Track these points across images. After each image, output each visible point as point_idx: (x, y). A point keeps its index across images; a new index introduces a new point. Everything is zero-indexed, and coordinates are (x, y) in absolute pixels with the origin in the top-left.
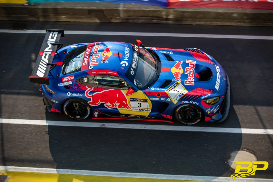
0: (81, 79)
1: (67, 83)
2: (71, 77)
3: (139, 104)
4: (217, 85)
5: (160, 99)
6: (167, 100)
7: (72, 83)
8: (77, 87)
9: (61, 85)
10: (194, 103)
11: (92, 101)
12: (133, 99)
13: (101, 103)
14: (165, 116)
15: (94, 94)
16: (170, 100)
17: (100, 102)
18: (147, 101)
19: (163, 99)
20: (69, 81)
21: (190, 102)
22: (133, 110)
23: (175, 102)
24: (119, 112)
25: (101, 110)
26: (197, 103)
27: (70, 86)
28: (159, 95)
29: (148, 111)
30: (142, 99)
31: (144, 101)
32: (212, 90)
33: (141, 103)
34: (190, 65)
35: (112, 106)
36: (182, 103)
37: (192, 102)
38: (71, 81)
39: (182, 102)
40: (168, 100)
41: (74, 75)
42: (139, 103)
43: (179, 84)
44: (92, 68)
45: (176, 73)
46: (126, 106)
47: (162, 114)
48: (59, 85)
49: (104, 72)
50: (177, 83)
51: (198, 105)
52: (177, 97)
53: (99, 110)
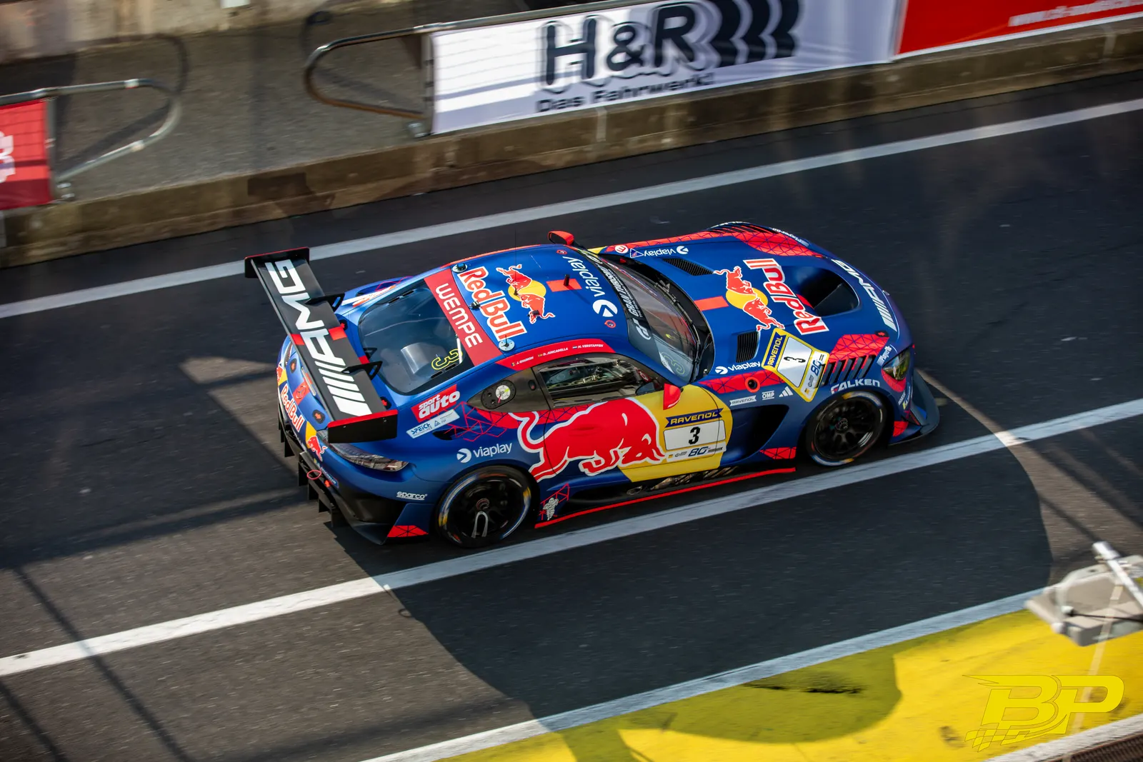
0: (486, 393)
1: (438, 419)
2: (448, 394)
3: (695, 431)
5: (759, 396)
6: (781, 396)
7: (458, 417)
8: (482, 424)
10: (867, 382)
11: (543, 461)
12: (678, 417)
13: (569, 460)
14: (771, 453)
15: (547, 434)
16: (791, 394)
17: (567, 459)
18: (719, 416)
19: (768, 395)
20: (442, 411)
21: (856, 381)
22: (669, 460)
23: (809, 394)
24: (625, 477)
25: (571, 485)
26: (874, 381)
27: (455, 427)
28: (753, 385)
29: (717, 452)
30: (705, 413)
31: (712, 418)
32: (882, 334)
33: (699, 426)
34: (768, 275)
35: (603, 462)
36: (833, 392)
37: (861, 380)
38: (452, 411)
39: (832, 389)
40: (787, 392)
41: (455, 385)
42: (692, 431)
43: (784, 337)
44: (512, 346)
45: (749, 304)
46: (649, 450)
47: (764, 450)
48: (414, 433)
49: (561, 350)
50: (777, 336)
51: (879, 385)
52: (811, 378)
53: (561, 487)
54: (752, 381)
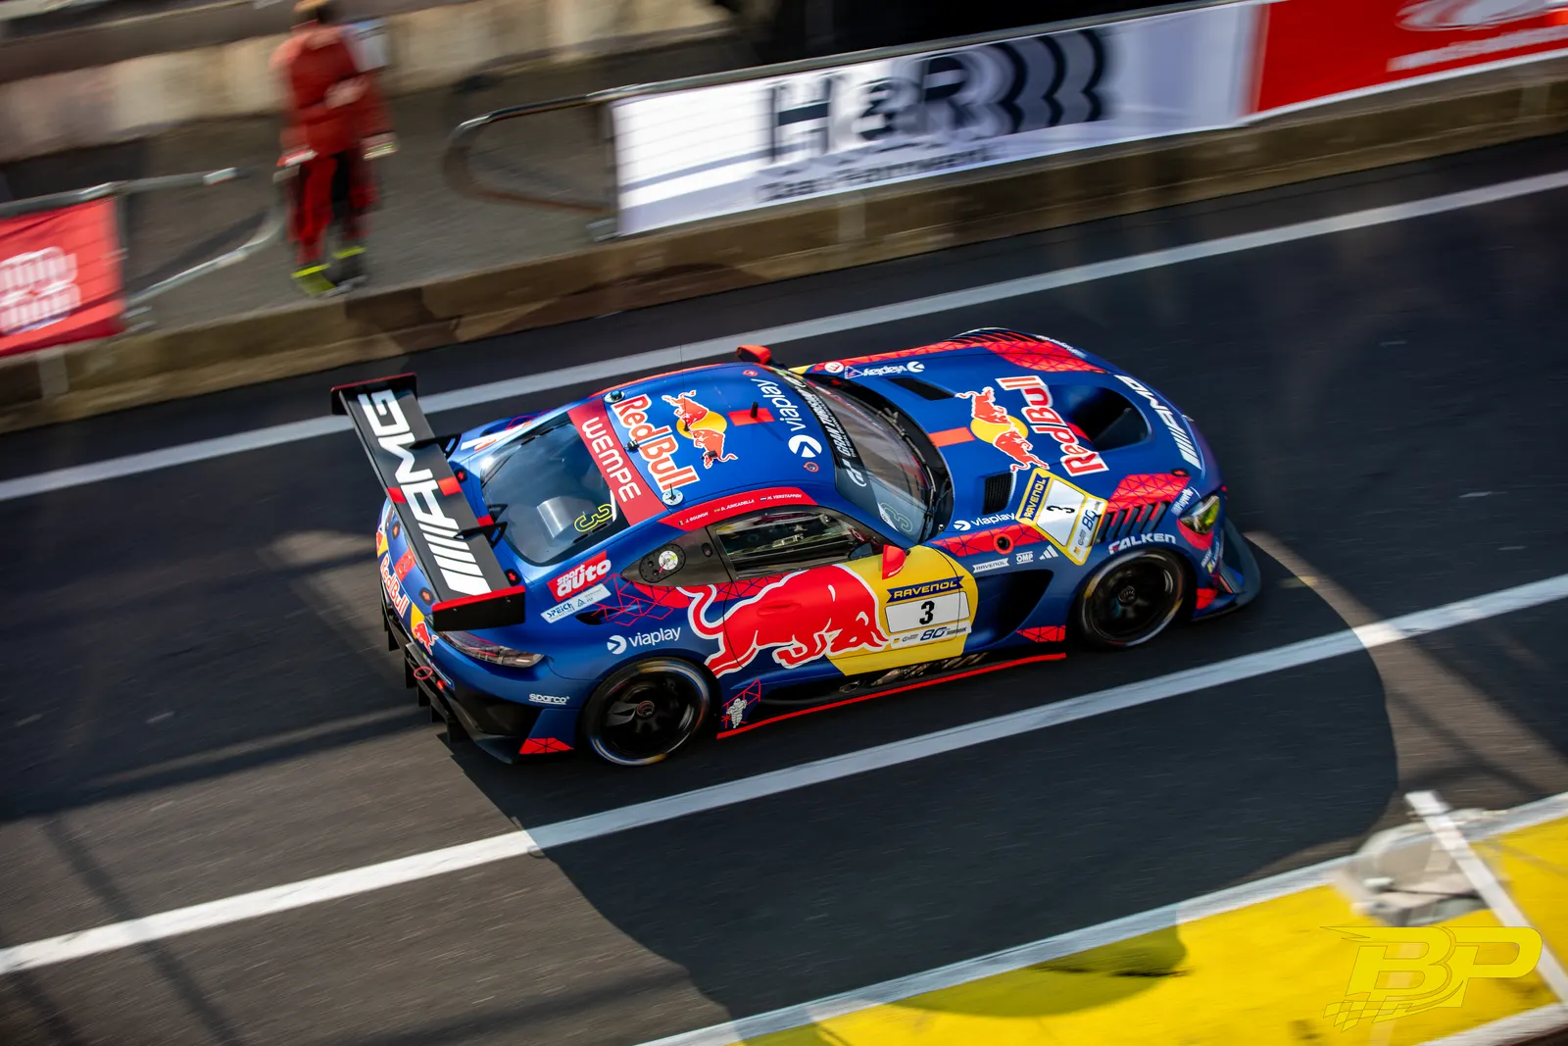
0: (646, 561)
1: (582, 596)
2: (595, 563)
3: (928, 606)
4: (1186, 449)
5: (1012, 560)
6: (1042, 558)
7: (608, 594)
8: (641, 603)
9: (557, 617)
10: (1158, 537)
11: (723, 649)
14: (1032, 634)
15: (728, 615)
16: (1055, 554)
17: (756, 647)
19: (1025, 558)
20: (587, 586)
21: (1143, 536)
22: (894, 646)
23: (1079, 555)
24: (836, 670)
25: (762, 681)
26: (1167, 536)
27: (605, 608)
28: (1004, 544)
29: (958, 634)
32: (1181, 473)
33: (933, 600)
34: (1029, 398)
35: (805, 649)
36: (1112, 552)
37: (1150, 535)
38: (601, 586)
39: (1111, 547)
40: (1049, 553)
41: (604, 552)
42: (924, 607)
43: (1047, 479)
44: (679, 499)
45: (1002, 438)
46: (866, 634)
47: (1023, 629)
48: (551, 616)
49: (745, 503)
50: (1038, 478)
52: (1082, 534)
53: (749, 685)
54: (1002, 539)
